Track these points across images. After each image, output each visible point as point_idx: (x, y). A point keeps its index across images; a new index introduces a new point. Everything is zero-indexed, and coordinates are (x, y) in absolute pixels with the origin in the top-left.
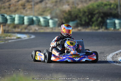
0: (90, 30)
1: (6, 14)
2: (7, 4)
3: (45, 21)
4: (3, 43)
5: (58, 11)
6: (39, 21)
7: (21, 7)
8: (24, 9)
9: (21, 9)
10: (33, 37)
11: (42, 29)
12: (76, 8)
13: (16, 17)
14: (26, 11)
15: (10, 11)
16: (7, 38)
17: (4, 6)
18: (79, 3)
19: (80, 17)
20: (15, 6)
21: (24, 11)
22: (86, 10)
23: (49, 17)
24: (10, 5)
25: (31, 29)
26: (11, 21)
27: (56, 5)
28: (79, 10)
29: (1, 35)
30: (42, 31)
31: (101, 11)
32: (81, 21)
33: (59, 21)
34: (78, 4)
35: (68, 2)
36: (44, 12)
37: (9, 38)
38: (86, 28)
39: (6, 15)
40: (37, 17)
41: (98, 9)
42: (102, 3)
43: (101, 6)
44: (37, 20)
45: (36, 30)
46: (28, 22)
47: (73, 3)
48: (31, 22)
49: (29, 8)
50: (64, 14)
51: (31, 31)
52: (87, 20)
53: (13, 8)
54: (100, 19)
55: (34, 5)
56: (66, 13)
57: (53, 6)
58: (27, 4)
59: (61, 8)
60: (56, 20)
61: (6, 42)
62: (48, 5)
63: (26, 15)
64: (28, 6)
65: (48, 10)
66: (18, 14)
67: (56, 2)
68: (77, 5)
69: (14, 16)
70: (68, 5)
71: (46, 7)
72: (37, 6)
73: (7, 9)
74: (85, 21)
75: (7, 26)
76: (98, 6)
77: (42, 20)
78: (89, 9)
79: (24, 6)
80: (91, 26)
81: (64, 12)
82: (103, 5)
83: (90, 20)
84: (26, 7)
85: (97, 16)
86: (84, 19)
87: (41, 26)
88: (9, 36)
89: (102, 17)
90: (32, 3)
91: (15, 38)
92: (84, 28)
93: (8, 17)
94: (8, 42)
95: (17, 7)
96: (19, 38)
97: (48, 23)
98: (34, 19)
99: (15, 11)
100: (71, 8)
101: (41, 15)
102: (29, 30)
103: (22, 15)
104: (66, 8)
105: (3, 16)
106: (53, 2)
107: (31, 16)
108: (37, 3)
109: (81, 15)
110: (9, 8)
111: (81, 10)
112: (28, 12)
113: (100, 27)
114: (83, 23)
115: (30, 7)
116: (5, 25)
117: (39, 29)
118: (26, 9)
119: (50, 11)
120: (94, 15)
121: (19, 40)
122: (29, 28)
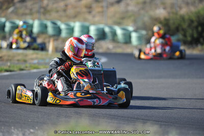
0: (201, 51)
1: (60, 20)
2: (62, 4)
3: (124, 35)
5: (146, 19)
6: (114, 34)
7: (84, 10)
8: (90, 12)
9: (84, 13)
10: (104, 60)
11: (120, 47)
12: (176, 14)
13: (77, 26)
14: (94, 17)
15: (67, 16)
17: (56, 8)
18: (183, 5)
19: (183, 30)
20: (75, 7)
21: (89, 17)
22: (194, 19)
23: (131, 28)
24: (66, 6)
25: (102, 47)
26: (67, 33)
27: (143, 9)
28: (183, 18)
29: (51, 55)
30: (119, 51)
32: (185, 35)
33: (147, 34)
34: (181, 8)
35: (164, 4)
36: (123, 18)
38: (193, 48)
39: (59, 23)
40: (111, 27)
44: (111, 32)
45: (108, 49)
46: (97, 35)
47: (173, 6)
48: (102, 35)
49: (99, 12)
51: (101, 51)
52: (195, 35)
53: (71, 11)
55: (107, 7)
56: (161, 22)
57: (139, 10)
58: (94, 5)
59: (152, 13)
60: (144, 32)
62: (130, 8)
63: (94, 24)
64: (97, 8)
65: (130, 17)
66: (79, 21)
67: (145, 3)
68: (178, 9)
69: (72, 24)
70: (165, 8)
71: (127, 12)
72: (112, 9)
73: (62, 13)
74: (192, 36)
75: (60, 41)
77: (119, 32)
78: (198, 17)
79: (89, 8)
80: (202, 44)
81: (157, 19)
83: (200, 34)
84: (92, 9)
86: (189, 32)
87: (118, 42)
90: (104, 4)
92: (189, 48)
93: (63, 27)
97: (130, 37)
98: (107, 30)
99: (75, 17)
100: (169, 13)
101: (119, 24)
103: (87, 24)
104: (161, 13)
105: (54, 23)
106: (138, 4)
107: (101, 26)
108: (112, 4)
109: (185, 26)
110: (65, 11)
111: (186, 17)
112: (97, 19)
114: (189, 39)
115: (100, 9)
116: (57, 40)
117: (114, 47)
118: (94, 13)
119: (132, 18)
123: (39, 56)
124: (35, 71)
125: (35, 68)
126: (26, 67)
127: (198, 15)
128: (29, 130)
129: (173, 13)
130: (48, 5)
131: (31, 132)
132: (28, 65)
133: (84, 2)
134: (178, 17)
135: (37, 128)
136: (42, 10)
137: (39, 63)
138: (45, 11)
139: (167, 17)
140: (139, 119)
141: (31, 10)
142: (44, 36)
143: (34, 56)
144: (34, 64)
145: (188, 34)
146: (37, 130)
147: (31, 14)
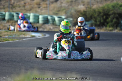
0: (105, 30)
2: (22, 2)
3: (59, 21)
4: (18, 41)
5: (73, 11)
6: (54, 20)
7: (36, 6)
8: (39, 7)
9: (36, 8)
10: (47, 35)
11: (57, 28)
12: (91, 8)
13: (31, 15)
14: (42, 10)
15: (25, 10)
16: (21, 36)
17: (19, 5)
19: (94, 17)
20: (31, 4)
21: (39, 10)
22: (101, 11)
23: (64, 17)
24: (25, 3)
25: (46, 28)
27: (71, 5)
28: (94, 11)
29: (16, 33)
30: (56, 30)
31: (116, 12)
32: (96, 21)
33: (73, 20)
34: (93, 5)
35: (83, 2)
36: (59, 11)
37: (24, 36)
38: (101, 29)
40: (51, 16)
41: (113, 10)
42: (118, 4)
43: (117, 7)
44: (52, 19)
45: (50, 29)
46: (43, 21)
47: (88, 3)
48: (46, 21)
49: (44, 7)
50: (79, 14)
51: (45, 30)
52: (102, 21)
53: (28, 7)
54: (115, 20)
55: (49, 4)
56: (81, 13)
57: (68, 6)
59: (76, 8)
60: (71, 19)
61: (21, 40)
62: (63, 5)
63: (41, 15)
64: (43, 5)
65: (63, 10)
66: (33, 13)
67: (72, 2)
68: (92, 5)
69: (29, 14)
70: (84, 5)
71: (61, 7)
72: (52, 6)
74: (100, 21)
76: (113, 7)
77: (57, 19)
78: (104, 10)
79: (39, 5)
80: (106, 26)
81: (79, 11)
82: (118, 6)
83: (105, 20)
84: (41, 5)
85: (112, 16)
87: (56, 25)
88: (24, 35)
89: (117, 18)
90: (48, 2)
91: (29, 36)
92: (98, 29)
94: (23, 40)
95: (32, 6)
96: (33, 36)
98: (49, 18)
99: (30, 10)
100: (86, 8)
101: (56, 14)
102: (44, 29)
103: (37, 14)
104: (81, 8)
106: (68, 2)
107: (46, 15)
108: (52, 3)
109: (96, 16)
110: (24, 6)
111: (97, 10)
112: (43, 11)
113: (115, 28)
114: (98, 23)
115: (45, 6)
117: (53, 28)
118: (41, 8)
119: (65, 11)
120: (109, 15)
121: (34, 38)
122: (43, 26)
123: (9, 33)
124: (6, 42)
125: (6, 41)
126: (1, 40)
127: (103, 9)
128: (3, 77)
129: (89, 8)
130: (14, 3)
131: (4, 79)
132: (2, 39)
133: (35, 1)
134: (92, 10)
135: (7, 76)
136: (10, 6)
137: (8, 38)
138: (12, 7)
139: (85, 10)
140: (68, 71)
141: (4, 6)
142: (12, 21)
143: (6, 33)
144: (6, 38)
145: (97, 20)
146: (8, 77)
147: (4, 8)
